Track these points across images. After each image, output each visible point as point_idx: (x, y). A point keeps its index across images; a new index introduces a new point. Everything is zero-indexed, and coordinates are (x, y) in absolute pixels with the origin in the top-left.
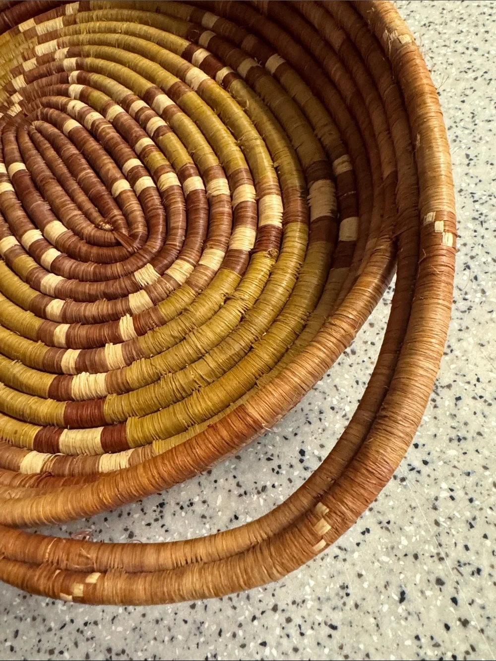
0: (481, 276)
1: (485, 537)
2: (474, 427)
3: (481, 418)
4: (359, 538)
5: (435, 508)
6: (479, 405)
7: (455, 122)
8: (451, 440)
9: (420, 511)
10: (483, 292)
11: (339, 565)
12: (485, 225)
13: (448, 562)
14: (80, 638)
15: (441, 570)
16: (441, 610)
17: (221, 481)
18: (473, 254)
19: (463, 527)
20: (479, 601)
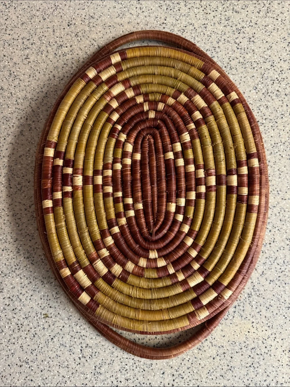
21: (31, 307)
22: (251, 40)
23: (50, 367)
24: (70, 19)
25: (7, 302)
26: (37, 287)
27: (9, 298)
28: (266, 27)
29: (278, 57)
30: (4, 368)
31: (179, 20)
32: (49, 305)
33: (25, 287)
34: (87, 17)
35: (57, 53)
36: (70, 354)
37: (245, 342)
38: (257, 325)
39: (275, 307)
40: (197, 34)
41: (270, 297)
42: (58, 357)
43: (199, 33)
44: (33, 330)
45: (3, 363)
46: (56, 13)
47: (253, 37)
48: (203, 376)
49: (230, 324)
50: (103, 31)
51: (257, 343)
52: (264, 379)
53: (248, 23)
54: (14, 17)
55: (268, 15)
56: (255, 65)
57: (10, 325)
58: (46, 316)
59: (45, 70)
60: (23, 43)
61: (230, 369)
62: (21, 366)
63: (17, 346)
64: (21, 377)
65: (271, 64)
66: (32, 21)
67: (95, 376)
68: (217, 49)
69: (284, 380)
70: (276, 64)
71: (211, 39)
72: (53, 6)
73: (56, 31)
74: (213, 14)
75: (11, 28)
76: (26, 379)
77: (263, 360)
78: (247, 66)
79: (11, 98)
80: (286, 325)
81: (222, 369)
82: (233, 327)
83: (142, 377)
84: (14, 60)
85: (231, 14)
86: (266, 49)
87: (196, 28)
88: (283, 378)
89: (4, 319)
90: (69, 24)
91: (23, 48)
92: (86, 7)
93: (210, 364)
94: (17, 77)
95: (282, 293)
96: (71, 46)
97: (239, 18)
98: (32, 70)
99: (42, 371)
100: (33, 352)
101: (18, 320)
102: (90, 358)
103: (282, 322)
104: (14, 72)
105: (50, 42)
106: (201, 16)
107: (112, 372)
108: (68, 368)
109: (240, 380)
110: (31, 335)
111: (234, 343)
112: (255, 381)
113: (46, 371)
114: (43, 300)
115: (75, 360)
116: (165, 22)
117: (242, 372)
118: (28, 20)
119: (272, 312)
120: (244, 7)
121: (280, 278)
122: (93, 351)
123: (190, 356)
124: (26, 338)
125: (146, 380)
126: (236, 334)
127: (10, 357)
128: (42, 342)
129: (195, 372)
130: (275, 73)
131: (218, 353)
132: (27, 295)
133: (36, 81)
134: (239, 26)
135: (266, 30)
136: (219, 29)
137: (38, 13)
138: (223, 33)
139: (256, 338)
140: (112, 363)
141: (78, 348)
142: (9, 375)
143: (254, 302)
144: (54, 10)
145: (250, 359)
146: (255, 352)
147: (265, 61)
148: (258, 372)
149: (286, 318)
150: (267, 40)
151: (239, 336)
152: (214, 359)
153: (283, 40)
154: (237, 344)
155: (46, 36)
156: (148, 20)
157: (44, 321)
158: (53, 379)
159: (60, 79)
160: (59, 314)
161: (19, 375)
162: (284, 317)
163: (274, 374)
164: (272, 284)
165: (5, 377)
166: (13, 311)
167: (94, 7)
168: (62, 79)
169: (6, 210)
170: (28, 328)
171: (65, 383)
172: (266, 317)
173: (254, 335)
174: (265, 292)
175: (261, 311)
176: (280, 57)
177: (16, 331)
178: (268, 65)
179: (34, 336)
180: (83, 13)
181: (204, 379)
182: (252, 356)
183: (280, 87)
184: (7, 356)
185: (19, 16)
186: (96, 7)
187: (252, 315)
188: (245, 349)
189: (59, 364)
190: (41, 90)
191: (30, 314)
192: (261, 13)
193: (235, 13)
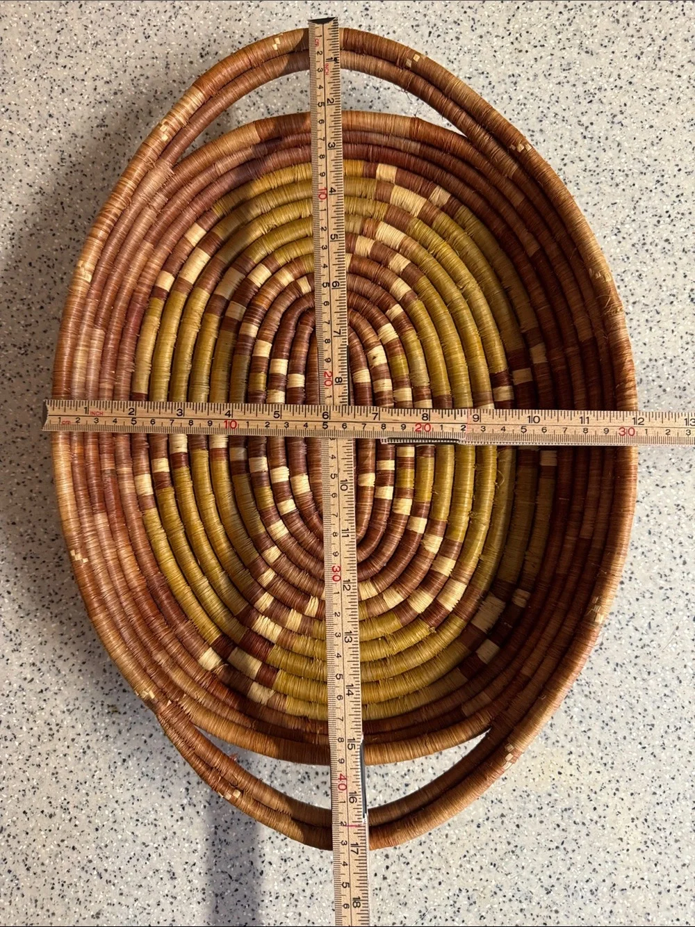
1: (423, 853)
7: (618, 612)
12: (567, 700)
16: (379, 867)
20: (398, 875)
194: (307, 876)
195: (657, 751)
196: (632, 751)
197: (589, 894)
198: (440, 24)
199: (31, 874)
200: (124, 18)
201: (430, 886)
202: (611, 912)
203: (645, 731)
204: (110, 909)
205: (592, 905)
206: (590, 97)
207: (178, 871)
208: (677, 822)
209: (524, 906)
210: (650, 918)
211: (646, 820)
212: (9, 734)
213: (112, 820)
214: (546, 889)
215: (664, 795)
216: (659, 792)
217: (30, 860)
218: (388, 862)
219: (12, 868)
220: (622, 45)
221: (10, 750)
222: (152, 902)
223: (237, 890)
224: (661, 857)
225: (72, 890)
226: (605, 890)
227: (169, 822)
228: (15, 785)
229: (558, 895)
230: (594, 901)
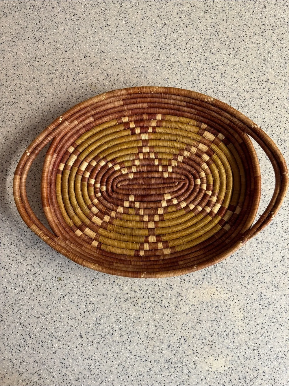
0: (205, 279)
2: (180, 306)
3: (183, 306)
4: (147, 311)
5: (164, 315)
6: (184, 303)
8: (175, 306)
9: (161, 314)
10: (203, 283)
11: (141, 314)
12: (215, 269)
13: (159, 324)
14: (86, 296)
15: (157, 324)
16: (153, 330)
17: (128, 285)
18: (208, 273)
19: (166, 320)
20: (160, 332)
21: (48, 272)
22: (223, 75)
23: (61, 319)
24: (86, 52)
25: (29, 268)
26: (53, 256)
27: (31, 265)
28: (234, 66)
29: (242, 89)
30: (25, 319)
31: (169, 58)
32: (62, 270)
33: (44, 256)
34: (99, 52)
35: (75, 78)
36: (77, 309)
37: (211, 302)
38: (220, 289)
39: (234, 276)
40: (183, 69)
41: (231, 268)
42: (68, 311)
43: (184, 68)
44: (49, 290)
45: (24, 315)
46: (75, 47)
47: (225, 73)
48: (178, 327)
49: (200, 288)
50: (111, 63)
51: (220, 303)
52: (225, 330)
53: (221, 62)
54: (42, 49)
55: (236, 57)
56: (225, 94)
57: (31, 286)
58: (60, 279)
59: (65, 91)
60: (49, 69)
61: (199, 322)
62: (38, 318)
63: (36, 302)
64: (38, 326)
65: (237, 94)
66: (56, 52)
67: (96, 326)
68: (197, 81)
69: (239, 331)
70: (241, 94)
71: (193, 73)
72: (73, 41)
73: (74, 61)
74: (195, 54)
75: (39, 57)
76: (42, 328)
77: (224, 315)
78: (219, 94)
79: (38, 111)
80: (241, 290)
81: (193, 322)
82: (202, 290)
83: (132, 328)
84: (42, 82)
85: (209, 55)
86: (234, 82)
87: (182, 64)
88: (238, 329)
89: (27, 282)
90: (85, 57)
91: (48, 73)
92: (99, 44)
93: (184, 318)
94: (43, 95)
95: (240, 265)
96: (86, 73)
97: (214, 58)
98: (56, 90)
99: (54, 322)
100: (48, 307)
101: (38, 282)
102: (92, 312)
103: (239, 287)
104: (41, 91)
105: (69, 70)
106: (186, 56)
107: (109, 323)
108: (75, 319)
109: (206, 331)
110: (47, 293)
111: (202, 302)
112: (218, 331)
113: (58, 322)
114: (57, 267)
115: (80, 313)
116: (159, 58)
117: (208, 324)
118: (53, 52)
119: (232, 280)
120: (218, 50)
121: (238, 254)
122: (95, 307)
123: (169, 312)
124: (43, 296)
125: (135, 329)
126: (204, 296)
127: (30, 310)
128: (56, 299)
129: (172, 324)
130: (240, 101)
131: (190, 310)
132: (45, 263)
133: (58, 99)
134: (214, 65)
135: (234, 68)
136: (199, 66)
137: (61, 47)
138: (202, 69)
139: (219, 299)
140: (109, 316)
141: (84, 305)
142: (29, 325)
143: (218, 272)
144: (74, 45)
145: (214, 315)
146: (218, 310)
147: (233, 92)
148: (220, 325)
149: (242, 284)
150: (235, 76)
151: (206, 297)
152: (187, 314)
153: (246, 76)
154: (205, 303)
155: (67, 65)
156: (146, 57)
157: (57, 283)
158: (63, 328)
159: (77, 98)
160: (69, 277)
161: (36, 324)
162: (240, 284)
163: (232, 326)
164: (232, 259)
165: (25, 326)
166: (34, 275)
167: (105, 44)
168: (78, 99)
169: (31, 197)
170: (45, 289)
171: (73, 331)
172: (227, 283)
173: (218, 297)
174: (227, 265)
175: (223, 279)
176: (244, 89)
177: (36, 290)
178: (234, 95)
179: (50, 295)
180: (96, 48)
181: (179, 330)
182: (216, 312)
183: (243, 111)
184: (28, 310)
185: (47, 48)
186: (106, 44)
187: (216, 282)
188: (211, 307)
189: (68, 317)
190: (62, 106)
191: (47, 277)
192: (231, 55)
193: (211, 54)
194: (128, 334)
195: (246, 285)
196: (238, 286)
197: (226, 336)
198: (164, 45)
199: (31, 339)
200: (58, 45)
201: (171, 336)
202: (233, 342)
203: (242, 279)
204: (60, 350)
205: (227, 339)
206: (214, 68)
207: (84, 335)
208: (254, 309)
209: (204, 341)
210: (247, 343)
211: (244, 309)
212: (23, 289)
213: (60, 318)
214: (211, 335)
215: (249, 300)
216: (248, 299)
217: (31, 334)
218: (156, 328)
219: (24, 337)
220: (224, 51)
221: (23, 295)
222: (74, 347)
223: (104, 341)
224: (250, 322)
225: (46, 344)
226: (231, 334)
227: (80, 318)
228: (25, 307)
229: (215, 337)
230: (227, 338)
